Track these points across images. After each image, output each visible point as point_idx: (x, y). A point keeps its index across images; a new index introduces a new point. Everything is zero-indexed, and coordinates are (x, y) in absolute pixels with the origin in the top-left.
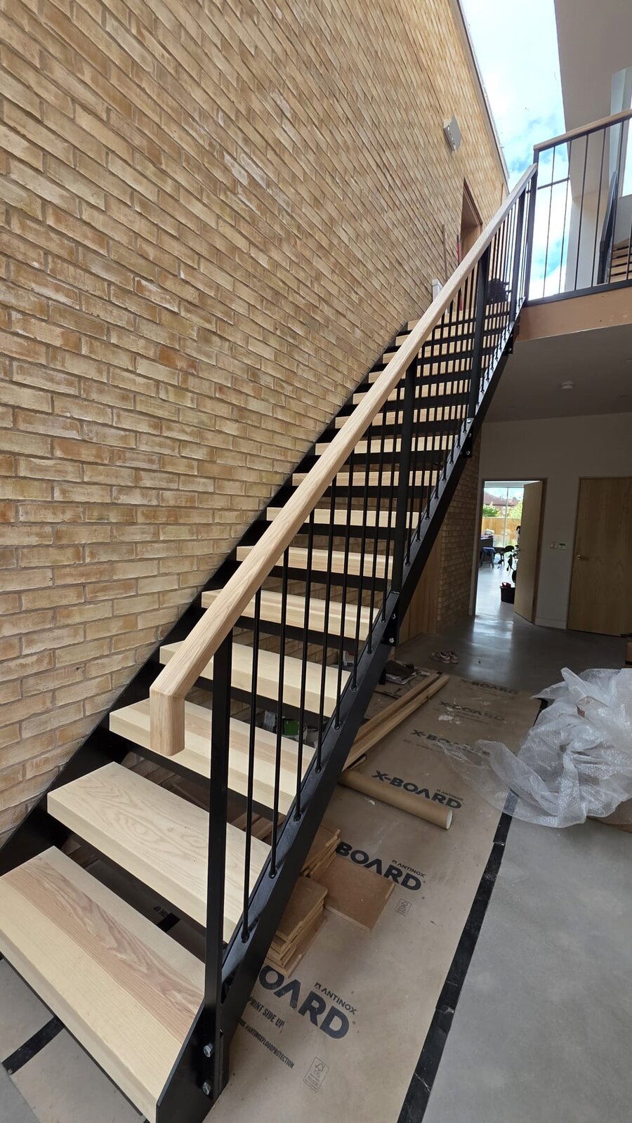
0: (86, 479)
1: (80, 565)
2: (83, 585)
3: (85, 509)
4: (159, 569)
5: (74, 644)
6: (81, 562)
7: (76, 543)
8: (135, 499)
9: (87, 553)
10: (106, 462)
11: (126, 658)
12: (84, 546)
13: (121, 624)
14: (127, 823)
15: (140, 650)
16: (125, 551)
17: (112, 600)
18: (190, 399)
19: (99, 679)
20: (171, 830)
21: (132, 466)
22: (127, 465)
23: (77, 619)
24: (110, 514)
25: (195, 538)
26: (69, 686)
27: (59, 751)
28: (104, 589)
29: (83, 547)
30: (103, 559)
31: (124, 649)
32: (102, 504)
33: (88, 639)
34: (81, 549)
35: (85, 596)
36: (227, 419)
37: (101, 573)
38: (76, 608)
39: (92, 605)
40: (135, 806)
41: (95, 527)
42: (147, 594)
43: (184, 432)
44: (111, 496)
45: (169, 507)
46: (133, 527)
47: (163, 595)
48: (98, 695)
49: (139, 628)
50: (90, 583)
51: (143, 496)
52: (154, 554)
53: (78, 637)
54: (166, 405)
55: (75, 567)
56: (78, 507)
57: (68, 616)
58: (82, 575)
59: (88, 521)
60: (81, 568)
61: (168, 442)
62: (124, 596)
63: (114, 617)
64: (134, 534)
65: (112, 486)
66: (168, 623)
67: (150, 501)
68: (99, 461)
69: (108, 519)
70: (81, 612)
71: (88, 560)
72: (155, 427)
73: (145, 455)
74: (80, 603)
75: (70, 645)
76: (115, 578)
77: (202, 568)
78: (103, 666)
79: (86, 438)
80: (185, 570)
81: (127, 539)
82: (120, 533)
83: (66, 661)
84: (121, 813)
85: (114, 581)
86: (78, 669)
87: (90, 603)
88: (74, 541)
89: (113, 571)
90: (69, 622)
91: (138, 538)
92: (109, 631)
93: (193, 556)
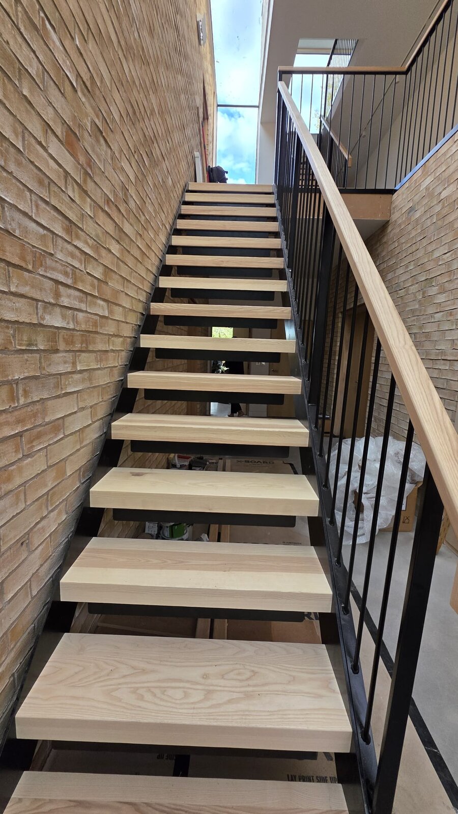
0: (13, 289)
1: (15, 409)
2: (20, 435)
3: (14, 331)
4: (78, 404)
5: (18, 514)
6: (16, 405)
7: (10, 378)
8: (55, 320)
9: (21, 392)
10: (30, 267)
11: (59, 514)
12: (17, 382)
13: (55, 474)
14: (155, 695)
15: (70, 499)
16: (52, 386)
17: (46, 447)
18: (89, 205)
19: (41, 548)
20: (205, 676)
21: (52, 277)
22: (48, 275)
23: (18, 481)
24: (38, 338)
25: (99, 366)
26: (15, 569)
27: (12, 654)
28: (39, 436)
29: (17, 384)
30: (35, 399)
31: (58, 503)
32: (30, 324)
33: (28, 504)
34: (14, 386)
35: (23, 450)
36: (114, 238)
37: (35, 415)
38: (14, 467)
39: (29, 459)
40: (144, 672)
41: (26, 356)
42: (71, 434)
43: (87, 243)
44: (37, 314)
45: (82, 331)
46: (57, 355)
47: (82, 432)
48: (42, 565)
49: (68, 475)
50: (27, 430)
51: (64, 317)
52: (75, 387)
53: (20, 504)
54: (74, 206)
55: (10, 412)
56: (7, 328)
57: (9, 479)
58: (19, 421)
59: (19, 347)
60: (16, 413)
61: (77, 252)
62: (55, 440)
63: (49, 467)
64: (59, 364)
65: (37, 300)
66: (87, 462)
67: (68, 323)
68: (23, 264)
69: (36, 345)
70: (20, 470)
71: (22, 401)
72: (68, 231)
73: (61, 264)
74: (19, 459)
75: (14, 517)
76: (47, 420)
77: (105, 399)
78: (43, 529)
79: (9, 227)
80: (95, 402)
81: (53, 370)
82: (48, 363)
83: (11, 539)
84: (138, 688)
85: (47, 424)
86: (22, 544)
87: (28, 456)
88: (7, 376)
89: (44, 412)
90: (10, 487)
91: (62, 369)
92: (46, 486)
93: (98, 386)
